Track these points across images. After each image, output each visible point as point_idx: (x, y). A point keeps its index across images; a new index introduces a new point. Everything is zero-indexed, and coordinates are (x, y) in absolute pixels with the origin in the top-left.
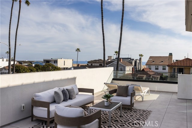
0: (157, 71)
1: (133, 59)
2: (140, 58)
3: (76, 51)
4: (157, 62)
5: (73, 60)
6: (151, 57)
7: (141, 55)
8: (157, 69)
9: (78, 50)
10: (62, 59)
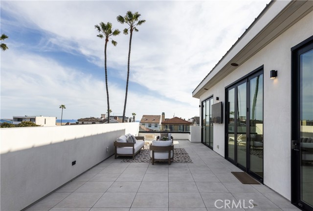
0: (150, 128)
1: (128, 118)
2: (134, 117)
3: (60, 108)
4: (150, 120)
5: (56, 118)
6: (144, 116)
7: (134, 114)
8: (150, 126)
9: (63, 107)
10: (41, 116)
